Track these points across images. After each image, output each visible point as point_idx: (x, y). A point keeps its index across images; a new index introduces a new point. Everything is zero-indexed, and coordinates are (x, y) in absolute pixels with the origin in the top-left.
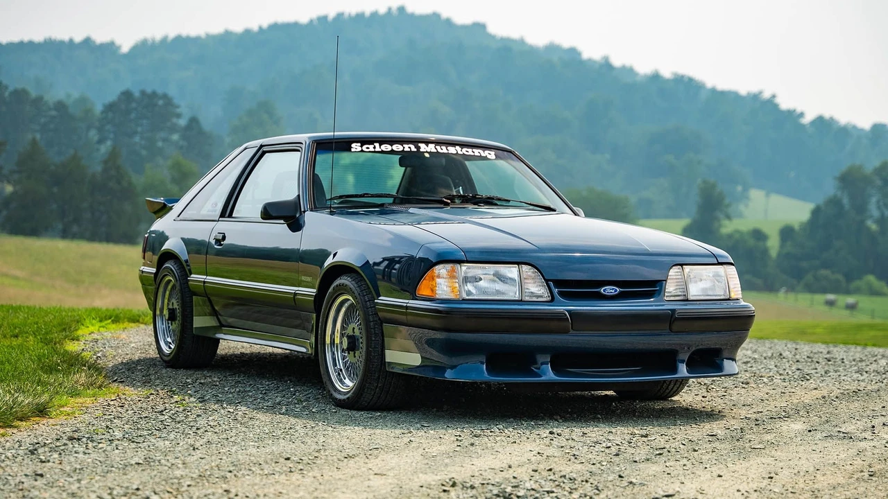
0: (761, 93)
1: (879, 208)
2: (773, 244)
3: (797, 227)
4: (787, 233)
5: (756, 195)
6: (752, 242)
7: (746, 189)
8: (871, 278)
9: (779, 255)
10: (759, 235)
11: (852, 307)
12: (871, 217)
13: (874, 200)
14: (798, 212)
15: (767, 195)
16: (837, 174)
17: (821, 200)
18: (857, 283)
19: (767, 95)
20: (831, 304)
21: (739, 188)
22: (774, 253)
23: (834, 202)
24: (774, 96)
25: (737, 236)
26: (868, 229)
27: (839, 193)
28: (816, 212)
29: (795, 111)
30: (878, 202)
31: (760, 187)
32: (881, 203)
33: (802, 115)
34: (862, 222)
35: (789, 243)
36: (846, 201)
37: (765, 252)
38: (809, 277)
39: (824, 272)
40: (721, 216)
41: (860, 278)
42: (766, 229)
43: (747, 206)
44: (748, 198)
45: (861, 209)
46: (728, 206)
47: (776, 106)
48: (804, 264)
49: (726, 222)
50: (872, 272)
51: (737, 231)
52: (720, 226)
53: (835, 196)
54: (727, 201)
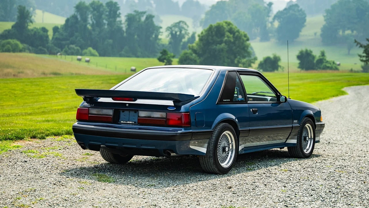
1: (92, 20)
2: (50, 34)
3: (59, 27)
4: (56, 29)
6: (42, 33)
7: (34, 10)
8: (91, 49)
9: (53, 38)
10: (44, 30)
11: (88, 61)
12: (89, 23)
13: (90, 16)
14: (60, 21)
15: (43, 12)
16: (75, 5)
17: (69, 17)
18: (85, 51)
20: (79, 60)
21: (32, 9)
22: (50, 38)
23: (74, 17)
25: (35, 30)
26: (88, 29)
27: (76, 13)
28: (67, 21)
30: (91, 17)
31: (40, 9)
32: (92, 18)
34: (86, 26)
35: (57, 34)
36: (79, 17)
37: (47, 37)
38: (66, 48)
39: (72, 46)
40: (28, 21)
41: (87, 49)
42: (47, 28)
43: (35, 16)
44: (35, 13)
45: (85, 20)
46: (31, 17)
48: (64, 42)
49: (31, 24)
50: (90, 46)
51: (35, 28)
52: (28, 25)
53: (74, 14)
54: (30, 15)
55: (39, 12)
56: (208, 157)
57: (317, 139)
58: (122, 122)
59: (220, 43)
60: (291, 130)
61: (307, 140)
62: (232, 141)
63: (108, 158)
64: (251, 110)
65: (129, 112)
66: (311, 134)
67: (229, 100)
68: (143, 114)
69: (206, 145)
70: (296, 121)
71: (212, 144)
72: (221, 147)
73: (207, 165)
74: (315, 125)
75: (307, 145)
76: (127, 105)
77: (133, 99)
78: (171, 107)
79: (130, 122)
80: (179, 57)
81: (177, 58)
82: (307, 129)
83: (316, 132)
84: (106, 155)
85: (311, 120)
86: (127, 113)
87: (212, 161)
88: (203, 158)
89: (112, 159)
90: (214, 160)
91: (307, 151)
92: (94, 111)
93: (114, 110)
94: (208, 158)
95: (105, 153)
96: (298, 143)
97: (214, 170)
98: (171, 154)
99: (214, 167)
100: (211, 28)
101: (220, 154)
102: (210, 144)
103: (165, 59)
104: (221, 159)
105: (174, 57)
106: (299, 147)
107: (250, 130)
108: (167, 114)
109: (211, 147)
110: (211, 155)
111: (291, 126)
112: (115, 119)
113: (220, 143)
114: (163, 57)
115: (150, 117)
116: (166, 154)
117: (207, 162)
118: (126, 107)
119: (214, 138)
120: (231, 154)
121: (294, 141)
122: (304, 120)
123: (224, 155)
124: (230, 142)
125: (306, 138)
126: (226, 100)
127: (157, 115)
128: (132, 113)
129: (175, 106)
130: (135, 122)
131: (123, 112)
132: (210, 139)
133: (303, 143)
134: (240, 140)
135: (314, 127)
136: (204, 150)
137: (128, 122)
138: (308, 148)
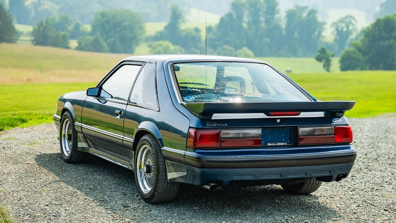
1: (248, 17)
2: (203, 35)
3: (213, 26)
4: (209, 29)
5: (193, 11)
6: (194, 33)
7: (189, 8)
8: (245, 49)
9: (206, 39)
10: (197, 30)
12: (245, 21)
13: (246, 13)
14: (214, 20)
15: (199, 11)
16: (231, 2)
17: (223, 15)
18: (239, 51)
21: (186, 8)
22: (203, 38)
23: (230, 15)
25: (188, 30)
26: (243, 27)
27: (232, 11)
28: (222, 19)
30: (247, 15)
31: (196, 7)
32: (249, 15)
34: (241, 24)
35: (210, 33)
37: (200, 38)
38: (219, 49)
39: (226, 47)
40: (181, 21)
41: (241, 49)
42: (200, 27)
43: (189, 16)
44: (190, 12)
45: (240, 18)
46: (184, 16)
48: (217, 43)
49: (183, 24)
50: (245, 46)
51: (188, 28)
52: (180, 26)
53: (230, 12)
59: (389, 39)
80: (341, 55)
81: (338, 56)
100: (378, 21)
103: (323, 58)
105: (333, 56)
114: (322, 56)
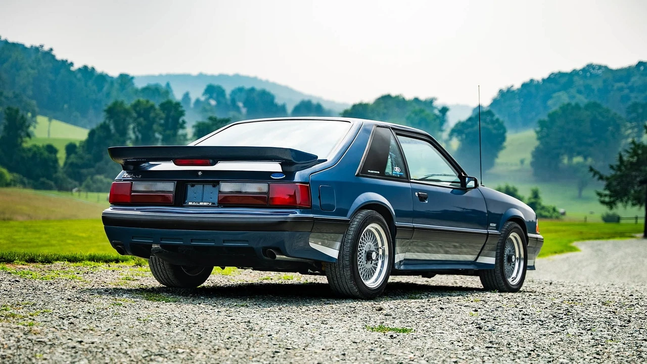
0: (42, 46)
1: (134, 132)
2: (62, 156)
3: (78, 144)
4: (71, 148)
6: (46, 154)
7: (34, 116)
9: (65, 164)
10: (51, 149)
12: (130, 138)
13: (131, 126)
14: (79, 134)
15: (50, 120)
16: (106, 108)
17: (94, 126)
19: (46, 48)
21: (29, 115)
22: (61, 163)
23: (104, 127)
24: (51, 50)
25: (35, 149)
27: (107, 122)
28: (92, 134)
29: (67, 61)
30: (134, 128)
31: (45, 115)
32: (136, 129)
33: (72, 64)
34: (124, 142)
35: (73, 156)
36: (112, 127)
37: (56, 161)
38: (89, 180)
39: (99, 177)
40: (23, 134)
42: (56, 145)
43: (35, 127)
44: (36, 122)
45: (123, 133)
46: (29, 126)
47: (53, 57)
48: (84, 171)
49: (27, 139)
51: (35, 146)
52: (22, 141)
53: (105, 123)
54: (27, 124)
55: (42, 120)
56: (341, 266)
57: (530, 263)
58: (190, 203)
60: (486, 238)
61: (513, 260)
62: (383, 245)
63: (163, 277)
64: (416, 193)
65: (204, 186)
66: (519, 251)
67: (378, 172)
68: (227, 187)
69: (338, 245)
70: (495, 225)
71: (349, 244)
72: (364, 251)
73: (340, 281)
74: (527, 237)
75: (513, 271)
76: (200, 173)
77: (211, 161)
78: (277, 174)
79: (205, 204)
82: (513, 243)
83: (528, 250)
84: (160, 270)
85: (519, 226)
86: (199, 187)
87: (349, 273)
88: (333, 269)
89: (171, 278)
90: (351, 272)
91: (513, 281)
92: (141, 187)
93: (176, 182)
94: (340, 269)
95: (159, 268)
96: (498, 265)
97: (351, 291)
98: (277, 256)
99: (351, 284)
101: (363, 264)
102: (345, 243)
104: (363, 273)
106: (499, 272)
107: (414, 228)
108: (269, 186)
109: (347, 249)
110: (346, 262)
111: (485, 231)
112: (179, 199)
113: (362, 245)
115: (240, 192)
116: (267, 256)
117: (339, 276)
118: (198, 176)
119: (351, 233)
120: (381, 267)
121: (491, 260)
122: (508, 225)
123: (369, 266)
124: (380, 245)
125: (512, 257)
126: (372, 172)
127: (252, 188)
128: (208, 188)
129: (284, 172)
130: (213, 204)
131: (193, 186)
132: (345, 234)
133: (507, 267)
134: (397, 244)
135: (525, 240)
136: (334, 253)
137: (201, 204)
138: (514, 275)
